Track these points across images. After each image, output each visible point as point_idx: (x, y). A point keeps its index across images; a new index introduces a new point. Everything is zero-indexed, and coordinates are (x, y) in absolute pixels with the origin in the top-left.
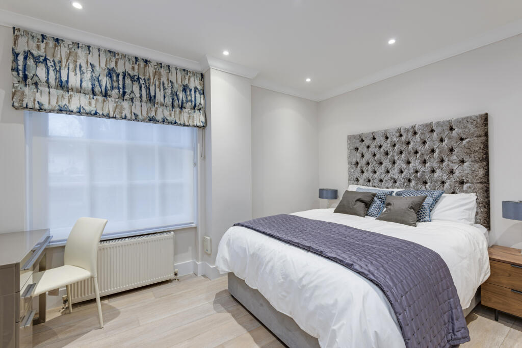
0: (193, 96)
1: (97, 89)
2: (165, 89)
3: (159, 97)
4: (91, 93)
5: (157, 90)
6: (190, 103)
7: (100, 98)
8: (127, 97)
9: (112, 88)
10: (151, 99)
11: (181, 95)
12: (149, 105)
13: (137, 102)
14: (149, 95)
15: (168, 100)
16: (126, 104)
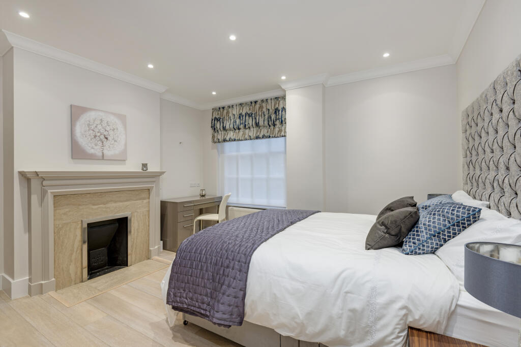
0: (280, 115)
1: (235, 127)
2: (264, 116)
3: (261, 123)
4: (233, 129)
5: (260, 117)
6: (278, 121)
7: (237, 131)
8: (247, 127)
9: (240, 124)
10: (257, 125)
11: (273, 117)
12: (257, 128)
13: (252, 129)
14: (256, 123)
15: (266, 123)
16: (247, 131)
